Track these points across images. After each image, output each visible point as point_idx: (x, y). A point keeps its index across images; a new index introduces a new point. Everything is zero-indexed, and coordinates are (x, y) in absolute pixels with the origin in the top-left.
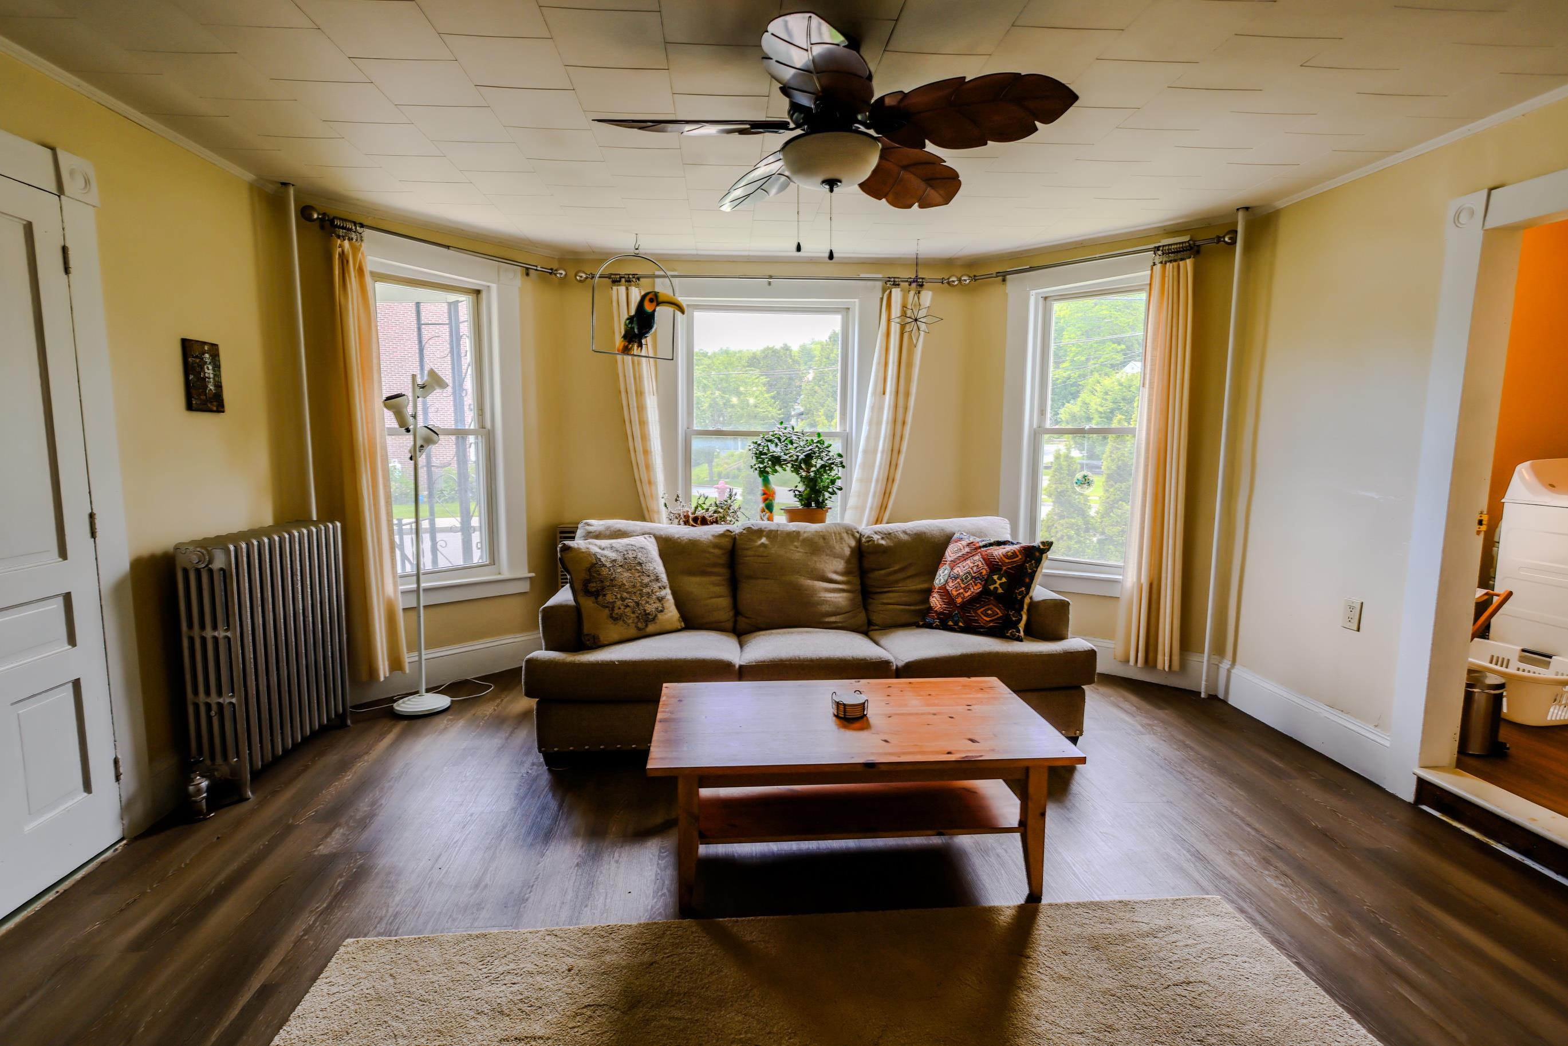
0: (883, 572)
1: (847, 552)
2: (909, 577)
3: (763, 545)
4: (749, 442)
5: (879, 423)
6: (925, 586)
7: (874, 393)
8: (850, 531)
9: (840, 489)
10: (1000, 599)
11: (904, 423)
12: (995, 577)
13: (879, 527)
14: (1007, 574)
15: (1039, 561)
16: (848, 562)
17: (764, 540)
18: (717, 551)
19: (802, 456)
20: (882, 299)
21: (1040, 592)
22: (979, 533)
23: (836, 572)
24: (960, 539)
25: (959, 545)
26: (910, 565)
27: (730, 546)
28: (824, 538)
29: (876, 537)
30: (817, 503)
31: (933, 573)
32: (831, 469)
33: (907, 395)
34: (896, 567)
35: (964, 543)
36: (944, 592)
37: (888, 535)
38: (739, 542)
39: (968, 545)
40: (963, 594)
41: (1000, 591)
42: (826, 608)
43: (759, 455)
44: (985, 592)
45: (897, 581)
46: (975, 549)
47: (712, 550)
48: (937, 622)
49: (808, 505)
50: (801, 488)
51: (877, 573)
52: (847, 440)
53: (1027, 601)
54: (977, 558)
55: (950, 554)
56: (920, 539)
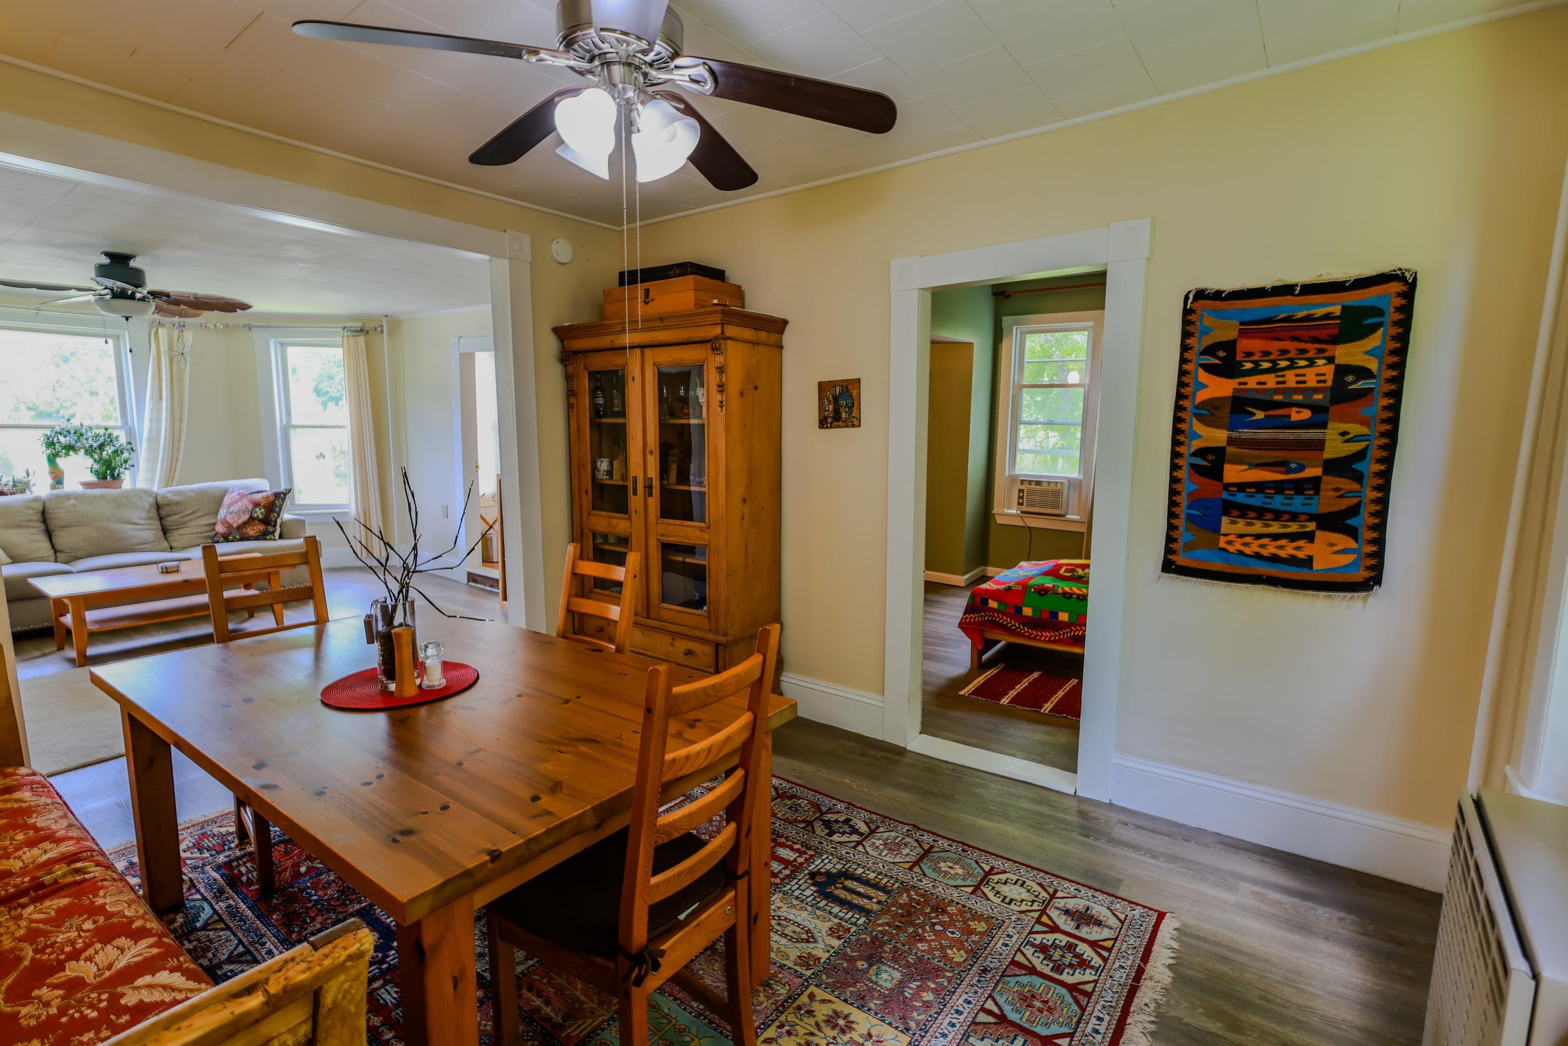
0: (178, 516)
1: (147, 506)
2: (200, 517)
3: (73, 505)
4: (40, 433)
5: (159, 420)
6: (211, 521)
7: (152, 398)
8: (147, 492)
9: (133, 466)
10: (262, 521)
11: (181, 421)
12: (257, 509)
13: (169, 489)
14: (264, 506)
15: (284, 499)
16: (148, 512)
17: (72, 501)
18: (31, 512)
19: (95, 445)
20: (150, 333)
21: (286, 516)
22: (247, 487)
23: (140, 519)
24: (233, 492)
25: (233, 495)
26: (199, 510)
27: (41, 508)
28: (126, 498)
29: (169, 495)
30: (113, 476)
31: (217, 512)
32: (122, 453)
33: (181, 401)
34: (188, 512)
35: (236, 493)
36: (225, 522)
37: (179, 493)
38: (48, 504)
39: (239, 494)
40: (236, 521)
41: (261, 516)
42: (134, 541)
43: (50, 444)
44: (251, 518)
45: (190, 521)
46: (243, 496)
47: (24, 510)
48: (222, 539)
49: (105, 478)
50: (96, 466)
51: (172, 518)
52: (130, 432)
53: (279, 521)
54: (244, 500)
55: (227, 500)
56: (203, 494)
